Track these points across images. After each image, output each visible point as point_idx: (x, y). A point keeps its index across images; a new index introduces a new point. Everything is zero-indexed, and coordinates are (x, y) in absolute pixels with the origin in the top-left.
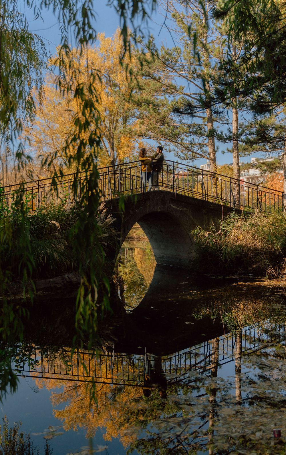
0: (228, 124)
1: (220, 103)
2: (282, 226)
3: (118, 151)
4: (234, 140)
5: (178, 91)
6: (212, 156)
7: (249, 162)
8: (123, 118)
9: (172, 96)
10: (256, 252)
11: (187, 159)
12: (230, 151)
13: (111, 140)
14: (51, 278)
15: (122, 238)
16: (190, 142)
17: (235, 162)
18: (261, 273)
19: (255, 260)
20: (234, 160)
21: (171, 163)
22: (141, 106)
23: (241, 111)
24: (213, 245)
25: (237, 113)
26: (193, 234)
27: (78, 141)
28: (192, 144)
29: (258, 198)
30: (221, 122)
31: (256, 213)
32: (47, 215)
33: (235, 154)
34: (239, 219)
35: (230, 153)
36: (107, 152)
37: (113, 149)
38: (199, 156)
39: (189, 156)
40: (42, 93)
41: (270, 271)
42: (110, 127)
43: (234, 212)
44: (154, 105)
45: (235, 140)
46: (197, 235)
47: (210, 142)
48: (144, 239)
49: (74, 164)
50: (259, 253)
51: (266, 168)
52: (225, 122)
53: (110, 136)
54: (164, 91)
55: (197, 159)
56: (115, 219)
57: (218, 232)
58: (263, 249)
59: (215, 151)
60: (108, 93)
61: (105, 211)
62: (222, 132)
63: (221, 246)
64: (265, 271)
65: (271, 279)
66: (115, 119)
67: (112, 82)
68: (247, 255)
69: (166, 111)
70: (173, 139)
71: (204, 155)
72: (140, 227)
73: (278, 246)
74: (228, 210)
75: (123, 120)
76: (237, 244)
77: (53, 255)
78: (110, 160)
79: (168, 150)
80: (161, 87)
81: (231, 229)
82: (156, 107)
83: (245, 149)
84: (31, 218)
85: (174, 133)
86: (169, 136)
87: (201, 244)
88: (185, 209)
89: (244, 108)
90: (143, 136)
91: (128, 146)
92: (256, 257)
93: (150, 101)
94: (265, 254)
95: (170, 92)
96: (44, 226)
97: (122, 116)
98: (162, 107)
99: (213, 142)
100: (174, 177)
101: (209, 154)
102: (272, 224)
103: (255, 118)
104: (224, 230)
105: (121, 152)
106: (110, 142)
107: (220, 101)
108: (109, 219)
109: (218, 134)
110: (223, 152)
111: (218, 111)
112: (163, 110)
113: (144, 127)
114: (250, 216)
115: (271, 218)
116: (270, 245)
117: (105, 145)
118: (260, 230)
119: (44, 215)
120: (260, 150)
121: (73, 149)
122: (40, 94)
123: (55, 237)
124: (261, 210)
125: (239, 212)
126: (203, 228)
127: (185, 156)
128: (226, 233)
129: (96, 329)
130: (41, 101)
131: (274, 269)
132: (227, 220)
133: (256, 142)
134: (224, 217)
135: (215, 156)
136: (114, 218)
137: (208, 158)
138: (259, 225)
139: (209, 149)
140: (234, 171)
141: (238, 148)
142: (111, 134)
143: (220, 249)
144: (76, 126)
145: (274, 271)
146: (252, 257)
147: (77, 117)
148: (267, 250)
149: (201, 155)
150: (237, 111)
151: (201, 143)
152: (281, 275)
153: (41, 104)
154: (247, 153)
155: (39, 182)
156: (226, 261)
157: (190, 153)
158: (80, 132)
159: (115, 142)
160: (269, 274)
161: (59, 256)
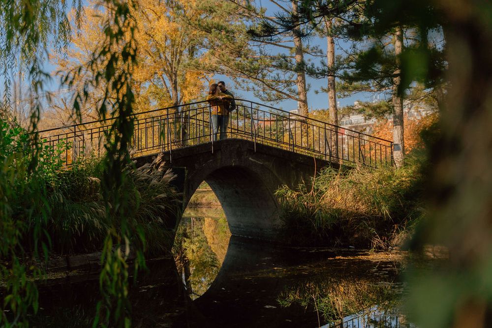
0: (322, 56)
1: (305, 23)
2: (391, 184)
3: (182, 91)
4: (328, 76)
5: (258, 14)
6: (302, 97)
7: (349, 105)
8: (189, 49)
9: (250, 21)
10: (359, 218)
11: (271, 100)
12: (325, 91)
13: (173, 77)
14: (90, 253)
15: (185, 200)
16: (273, 79)
17: (331, 103)
18: (365, 245)
19: (358, 228)
20: (330, 101)
21: (249, 104)
22: (210, 33)
23: (337, 39)
24: (303, 209)
25: (332, 42)
26: (278, 195)
27: (109, 56)
28: (278, 81)
29: (360, 149)
30: (313, 54)
31: (358, 168)
32: (85, 170)
33: (331, 94)
34: (336, 175)
35: (325, 93)
36: (168, 92)
37: (175, 88)
38: (286, 97)
39: (273, 97)
40: (82, 13)
41: (377, 241)
42: (173, 61)
43: (330, 167)
44: (227, 32)
45: (331, 75)
46: (282, 196)
47: (299, 79)
48: (216, 205)
49: (103, 83)
50: (362, 219)
51: (370, 112)
52: (319, 54)
53: (172, 72)
54: (240, 14)
55: (283, 100)
56: (176, 176)
57: (309, 192)
58: (368, 214)
59: (305, 90)
60: (169, 18)
61: (162, 165)
62: (313, 65)
63: (314, 210)
64: (370, 242)
65: (377, 252)
66: (179, 50)
67: (174, 4)
68: (348, 221)
69: (242, 39)
70: (252, 74)
71: (292, 95)
72: (211, 190)
73: (385, 210)
74: (322, 164)
75: (189, 51)
76: (334, 208)
77: (93, 222)
78: (172, 103)
79: (245, 88)
80: (236, 8)
81: (326, 189)
82: (230, 34)
83: (344, 88)
84: (65, 174)
85: (252, 67)
86: (247, 71)
87: (288, 208)
88: (267, 163)
89: (340, 36)
90: (213, 71)
91: (195, 85)
92: (359, 224)
93: (222, 26)
94: (370, 220)
95: (248, 15)
96: (82, 185)
97: (187, 47)
98: (237, 33)
99: (304, 78)
100: (252, 122)
101: (298, 94)
102: (379, 182)
103: (354, 47)
104: (318, 190)
105: (186, 92)
106: (172, 80)
107: (306, 20)
108: (168, 176)
109: (308, 67)
110: (317, 92)
111: (303, 34)
112: (240, 38)
113: (215, 60)
114: (351, 171)
115: (376, 174)
116: (375, 208)
117: (165, 84)
118: (363, 189)
119: (82, 170)
120: (362, 89)
121: (102, 64)
122: (78, 15)
123: (96, 199)
124: (364, 164)
125: (336, 166)
126: (290, 188)
127: (268, 97)
128: (320, 193)
129: (126, 293)
130: (79, 24)
131: (381, 239)
132: (322, 177)
133: (356, 78)
134: (317, 174)
135: (305, 96)
136: (174, 174)
137: (296, 99)
138: (362, 184)
139: (298, 88)
140: (330, 115)
141: (334, 86)
142: (173, 69)
143: (312, 213)
144: (107, 35)
145: (381, 241)
146: (353, 224)
147: (108, 26)
148: (372, 214)
149: (288, 95)
150: (332, 40)
151: (288, 79)
152: (390, 247)
153: (79, 27)
154: (346, 93)
155: (76, 127)
156: (320, 229)
157: (274, 92)
158: (111, 44)
159: (179, 80)
160: (375, 246)
161: (101, 223)
